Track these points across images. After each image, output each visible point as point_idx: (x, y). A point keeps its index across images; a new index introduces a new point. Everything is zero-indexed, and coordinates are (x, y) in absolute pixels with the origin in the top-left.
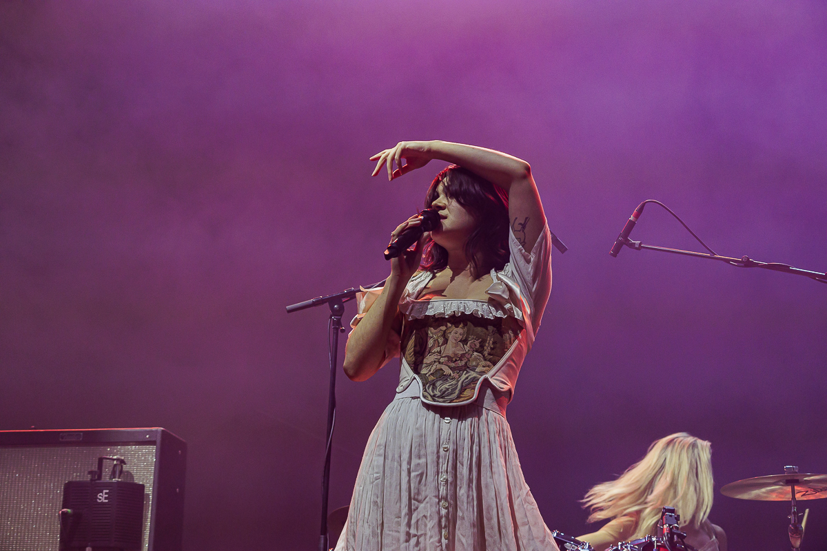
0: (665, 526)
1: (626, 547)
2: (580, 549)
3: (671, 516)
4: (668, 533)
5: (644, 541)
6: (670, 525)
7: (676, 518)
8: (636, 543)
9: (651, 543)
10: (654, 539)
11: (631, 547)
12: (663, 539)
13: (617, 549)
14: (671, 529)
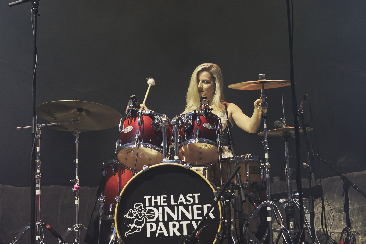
0: (202, 106)
1: (184, 116)
2: (162, 118)
3: (205, 100)
4: (204, 109)
5: (193, 113)
6: (205, 105)
7: (207, 102)
8: (189, 114)
9: (196, 114)
10: (197, 112)
11: (186, 116)
12: (201, 112)
13: (180, 117)
14: (205, 107)
